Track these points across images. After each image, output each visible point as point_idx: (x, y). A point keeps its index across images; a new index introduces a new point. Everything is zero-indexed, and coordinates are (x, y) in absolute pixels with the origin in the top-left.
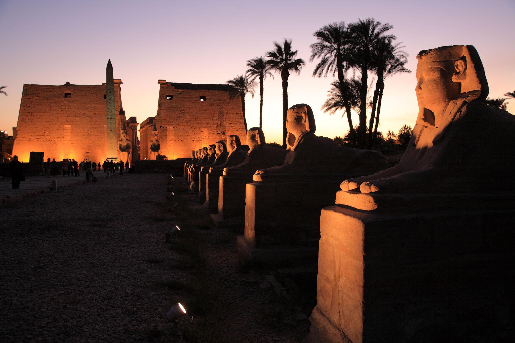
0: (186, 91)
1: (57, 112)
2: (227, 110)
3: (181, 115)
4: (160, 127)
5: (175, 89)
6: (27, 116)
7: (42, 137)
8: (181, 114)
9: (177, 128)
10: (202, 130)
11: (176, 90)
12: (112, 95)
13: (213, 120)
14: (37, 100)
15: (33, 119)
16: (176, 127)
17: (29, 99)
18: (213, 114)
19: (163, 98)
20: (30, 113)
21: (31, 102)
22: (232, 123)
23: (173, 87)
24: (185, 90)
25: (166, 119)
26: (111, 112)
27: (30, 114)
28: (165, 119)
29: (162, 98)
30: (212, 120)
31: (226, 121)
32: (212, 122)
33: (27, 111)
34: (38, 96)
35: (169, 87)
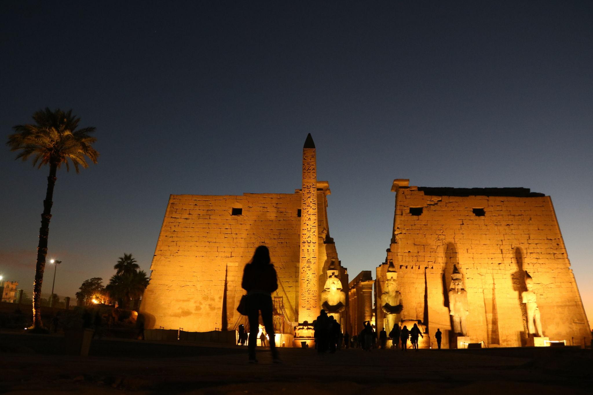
0: (445, 199)
1: (217, 240)
2: (528, 233)
3: (439, 244)
4: (399, 267)
5: (426, 196)
6: (169, 246)
7: (188, 284)
8: (439, 241)
9: (432, 268)
10: (483, 271)
11: (428, 197)
12: (311, 198)
13: (502, 252)
14: (187, 220)
15: (177, 251)
16: (430, 267)
17: (176, 218)
18: (502, 240)
19: (404, 212)
20: (174, 241)
21: (178, 224)
22: (539, 258)
23: (422, 193)
24: (443, 197)
25: (411, 251)
26: (309, 230)
27: (175, 243)
28: (409, 252)
29: (402, 212)
30: (499, 251)
31: (529, 254)
32: (501, 255)
33: (171, 239)
34: (190, 213)
35: (415, 192)
